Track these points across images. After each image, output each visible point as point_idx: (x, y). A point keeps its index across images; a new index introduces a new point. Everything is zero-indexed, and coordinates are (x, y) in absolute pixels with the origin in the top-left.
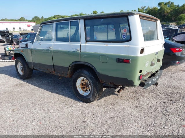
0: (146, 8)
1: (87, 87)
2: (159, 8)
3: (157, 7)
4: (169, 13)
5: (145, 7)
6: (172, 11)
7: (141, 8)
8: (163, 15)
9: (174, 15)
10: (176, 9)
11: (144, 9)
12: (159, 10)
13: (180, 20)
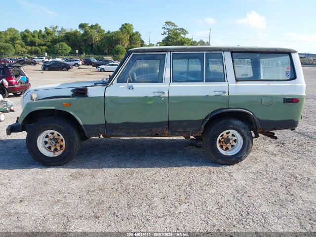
0: (59, 29)
1: (227, 144)
2: (82, 32)
3: (79, 30)
4: (100, 41)
5: (56, 26)
6: (102, 39)
7: (51, 27)
8: (90, 44)
9: (107, 45)
10: (107, 37)
11: (57, 30)
12: (83, 35)
13: (118, 54)
